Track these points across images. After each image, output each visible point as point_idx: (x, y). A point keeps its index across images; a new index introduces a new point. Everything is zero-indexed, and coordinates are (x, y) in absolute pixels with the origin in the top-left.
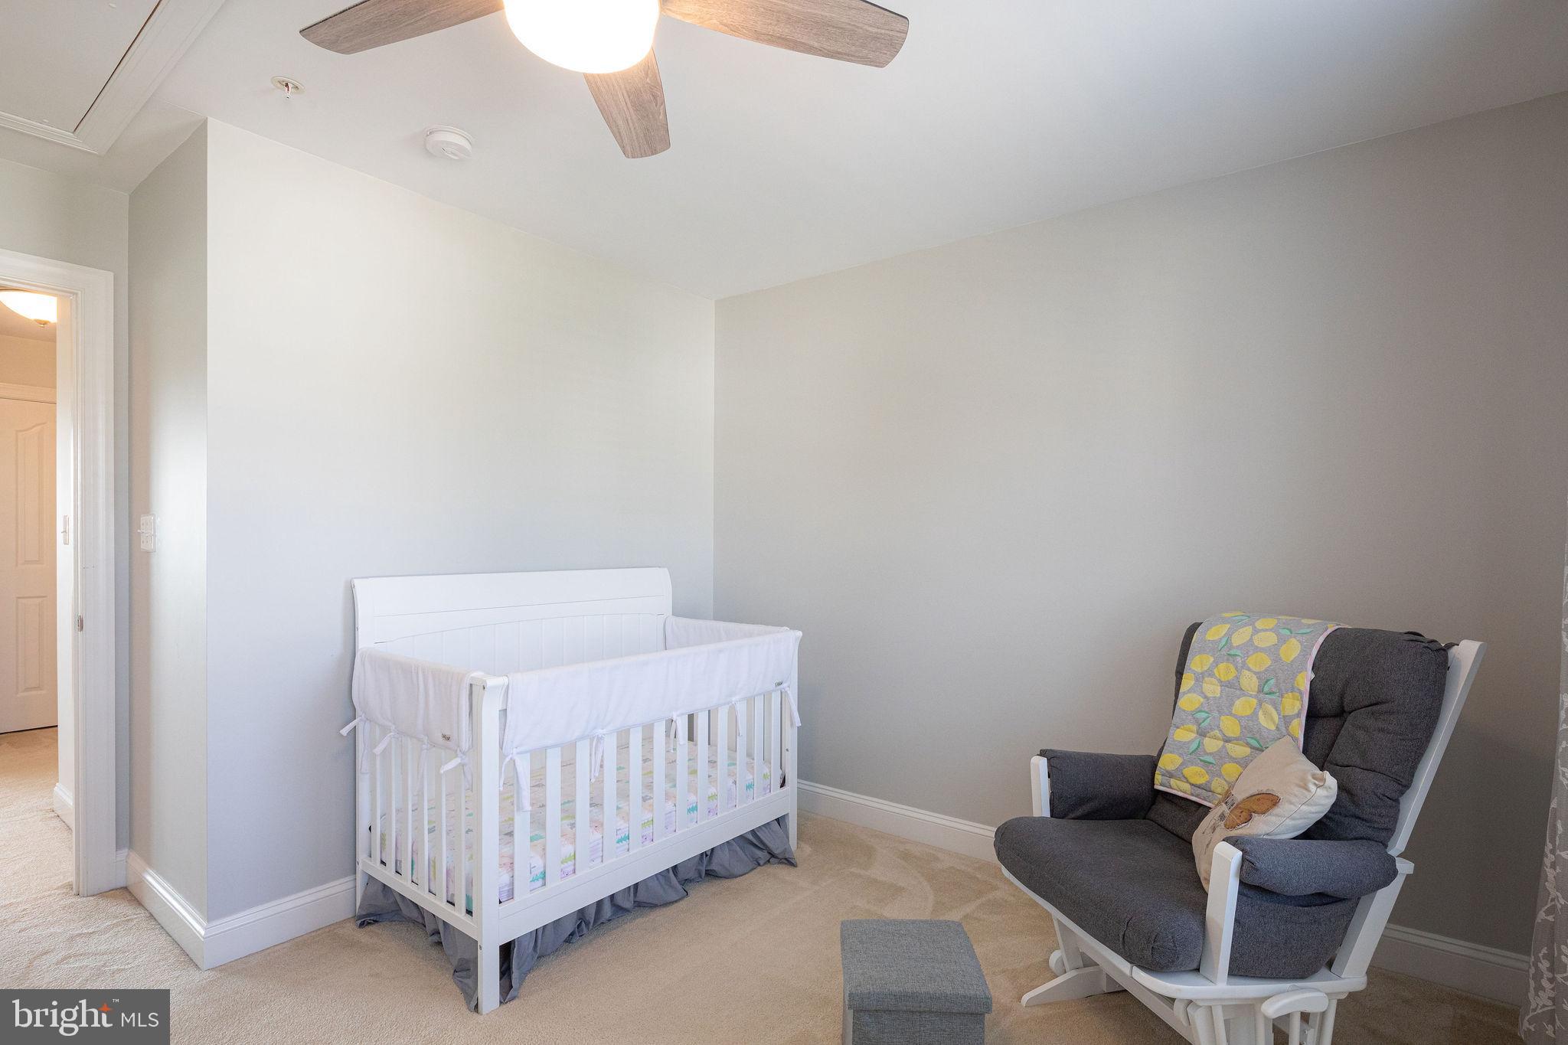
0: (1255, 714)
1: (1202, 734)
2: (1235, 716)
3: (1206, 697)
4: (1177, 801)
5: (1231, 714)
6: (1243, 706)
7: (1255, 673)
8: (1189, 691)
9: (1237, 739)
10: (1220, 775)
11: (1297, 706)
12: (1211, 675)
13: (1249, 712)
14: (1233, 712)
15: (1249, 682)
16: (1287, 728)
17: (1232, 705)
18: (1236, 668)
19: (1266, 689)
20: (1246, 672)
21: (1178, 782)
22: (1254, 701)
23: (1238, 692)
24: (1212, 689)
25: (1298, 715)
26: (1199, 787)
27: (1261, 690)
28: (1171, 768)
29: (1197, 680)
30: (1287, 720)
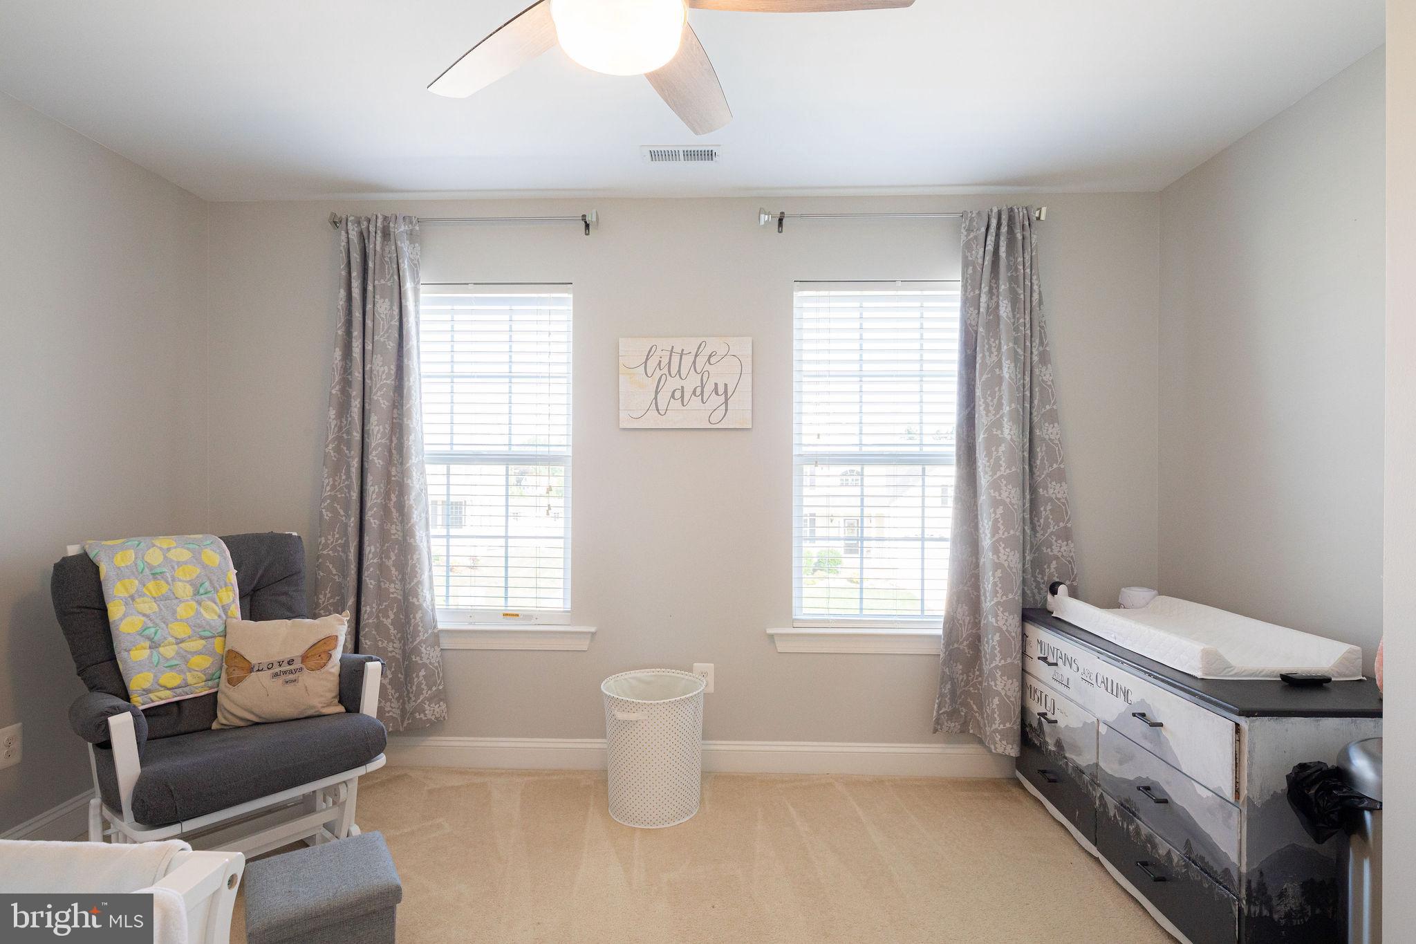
0: (198, 613)
1: (154, 646)
2: (181, 620)
3: (144, 615)
4: (152, 713)
5: (177, 620)
6: (183, 611)
7: (188, 582)
8: (125, 616)
9: (189, 637)
10: (190, 670)
11: (230, 595)
12: (142, 595)
13: (192, 613)
14: (179, 617)
15: (183, 590)
16: (226, 613)
17: (174, 612)
18: (167, 583)
19: (202, 591)
20: (180, 584)
21: (157, 694)
22: (194, 604)
23: (175, 601)
24: (147, 606)
25: (234, 601)
26: (178, 687)
27: (196, 593)
28: (147, 685)
29: (126, 604)
30: (225, 609)
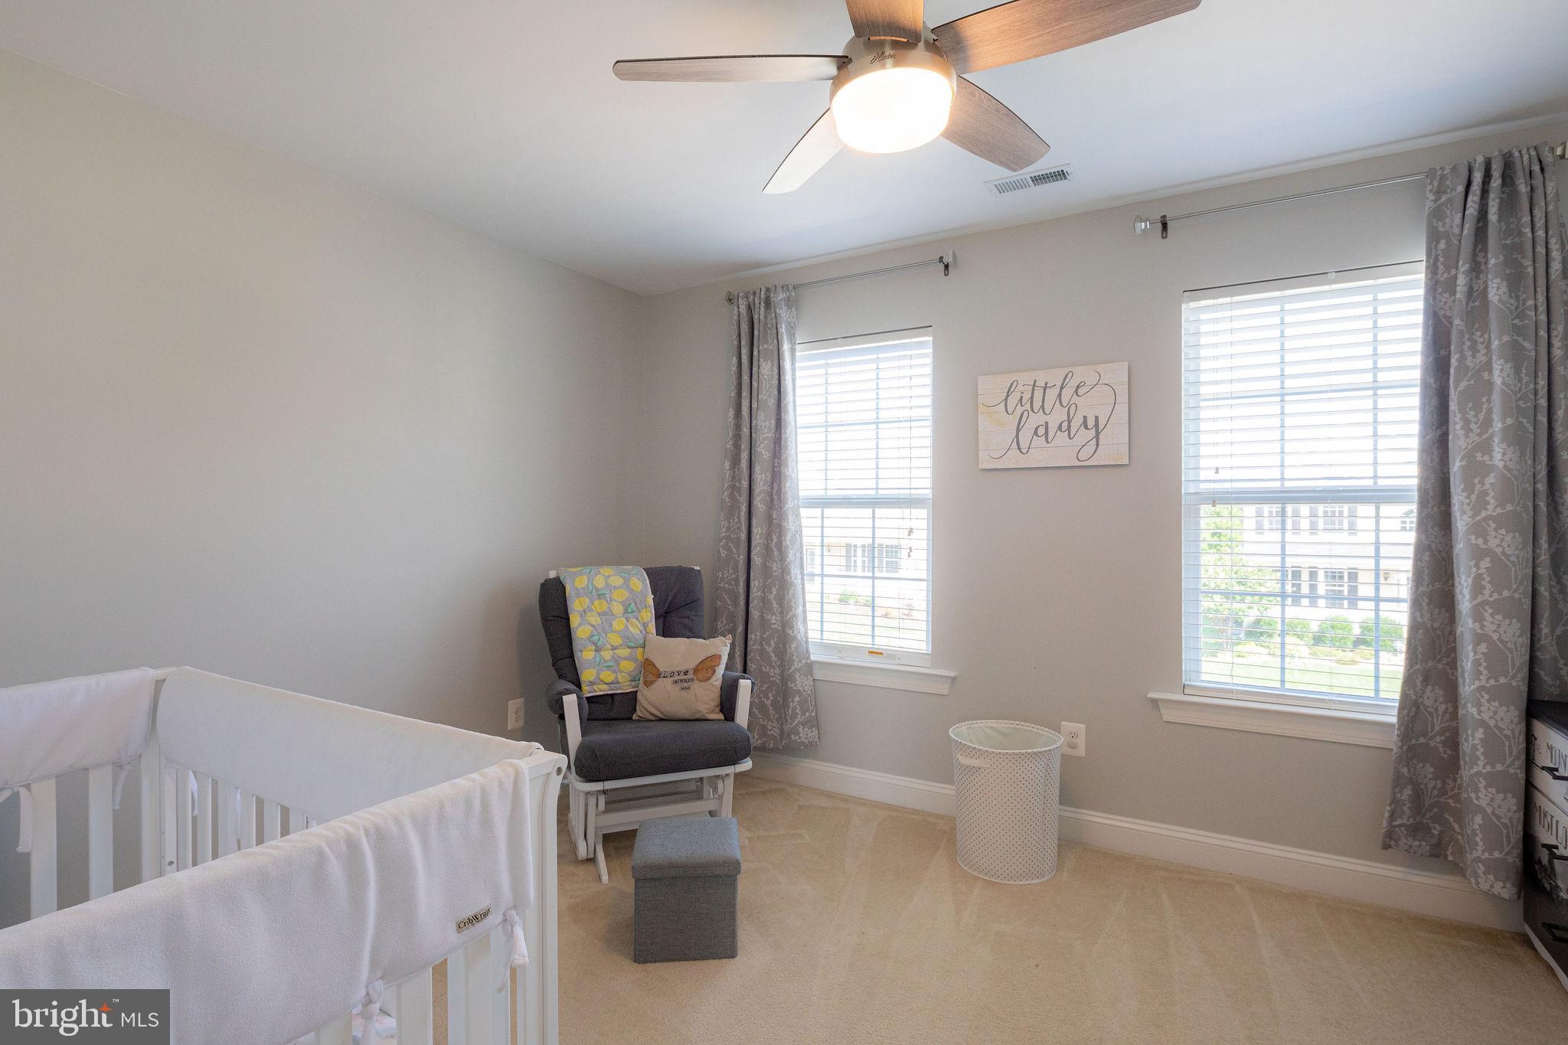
0: (626, 627)
1: (598, 650)
2: (615, 632)
3: (592, 626)
4: (595, 700)
5: (612, 631)
6: (618, 625)
7: (620, 602)
8: (580, 625)
9: (621, 646)
10: (620, 671)
11: (649, 615)
12: (591, 610)
13: (623, 627)
14: (614, 630)
15: (618, 609)
16: (645, 631)
17: (611, 625)
18: (607, 602)
19: (629, 610)
20: (615, 603)
21: (599, 686)
22: (624, 620)
23: (612, 617)
24: (595, 619)
25: (651, 620)
26: (612, 683)
27: (626, 612)
28: (592, 679)
29: (581, 616)
30: (645, 625)
